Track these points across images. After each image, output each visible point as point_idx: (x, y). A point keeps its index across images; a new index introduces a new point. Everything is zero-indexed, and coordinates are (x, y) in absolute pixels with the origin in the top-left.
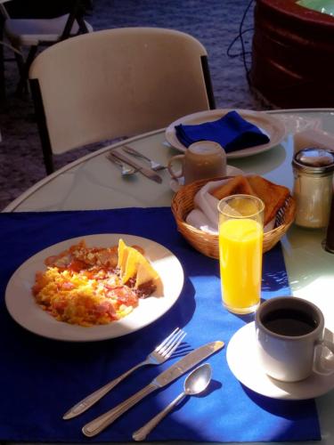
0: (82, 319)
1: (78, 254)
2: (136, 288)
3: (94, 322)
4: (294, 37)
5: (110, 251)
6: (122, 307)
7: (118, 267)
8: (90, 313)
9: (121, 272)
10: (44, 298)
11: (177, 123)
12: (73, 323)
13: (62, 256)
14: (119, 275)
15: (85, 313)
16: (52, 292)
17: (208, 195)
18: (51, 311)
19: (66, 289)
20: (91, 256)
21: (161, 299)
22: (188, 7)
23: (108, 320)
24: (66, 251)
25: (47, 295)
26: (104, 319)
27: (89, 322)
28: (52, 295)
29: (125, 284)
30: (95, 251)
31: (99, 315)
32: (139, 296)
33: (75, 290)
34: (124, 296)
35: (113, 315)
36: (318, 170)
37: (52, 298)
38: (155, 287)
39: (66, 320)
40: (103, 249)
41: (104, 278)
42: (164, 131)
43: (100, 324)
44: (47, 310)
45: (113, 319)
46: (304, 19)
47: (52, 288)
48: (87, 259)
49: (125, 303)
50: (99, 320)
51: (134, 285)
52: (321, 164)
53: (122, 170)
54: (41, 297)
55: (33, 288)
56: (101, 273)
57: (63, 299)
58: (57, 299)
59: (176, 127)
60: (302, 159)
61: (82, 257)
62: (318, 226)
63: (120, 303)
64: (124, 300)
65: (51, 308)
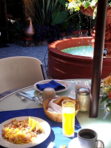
0: (20, 142)
1: (15, 123)
2: (36, 132)
3: (25, 143)
4: (62, 61)
5: (25, 121)
6: (33, 138)
7: (28, 126)
8: (23, 140)
9: (30, 128)
10: (7, 137)
11: (37, 84)
12: (18, 144)
13: (9, 124)
14: (29, 129)
15: (21, 140)
16: (9, 135)
17: (53, 103)
18: (9, 141)
19: (13, 134)
20: (19, 123)
21: (44, 134)
22: (25, 53)
23: (29, 142)
24: (10, 122)
25: (7, 136)
26: (28, 142)
27: (23, 143)
28: (9, 136)
29: (32, 131)
30: (20, 122)
31: (26, 140)
32: (37, 134)
33: (16, 134)
34: (32, 134)
35: (30, 140)
36: (85, 94)
37: (9, 137)
38: (42, 131)
39: (15, 143)
40: (22, 121)
41: (24, 130)
42: (33, 86)
43: (27, 143)
44: (8, 140)
45: (31, 141)
46: (64, 55)
47: (9, 133)
48: (18, 124)
49: (33, 136)
50: (27, 142)
51: (35, 131)
52: (86, 92)
53: (22, 98)
54: (6, 137)
55: (2, 134)
56: (23, 128)
57: (13, 136)
58: (11, 137)
59: (36, 85)
60: (80, 91)
61: (16, 124)
62: (86, 111)
63: (32, 136)
64: (33, 135)
65: (9, 140)
